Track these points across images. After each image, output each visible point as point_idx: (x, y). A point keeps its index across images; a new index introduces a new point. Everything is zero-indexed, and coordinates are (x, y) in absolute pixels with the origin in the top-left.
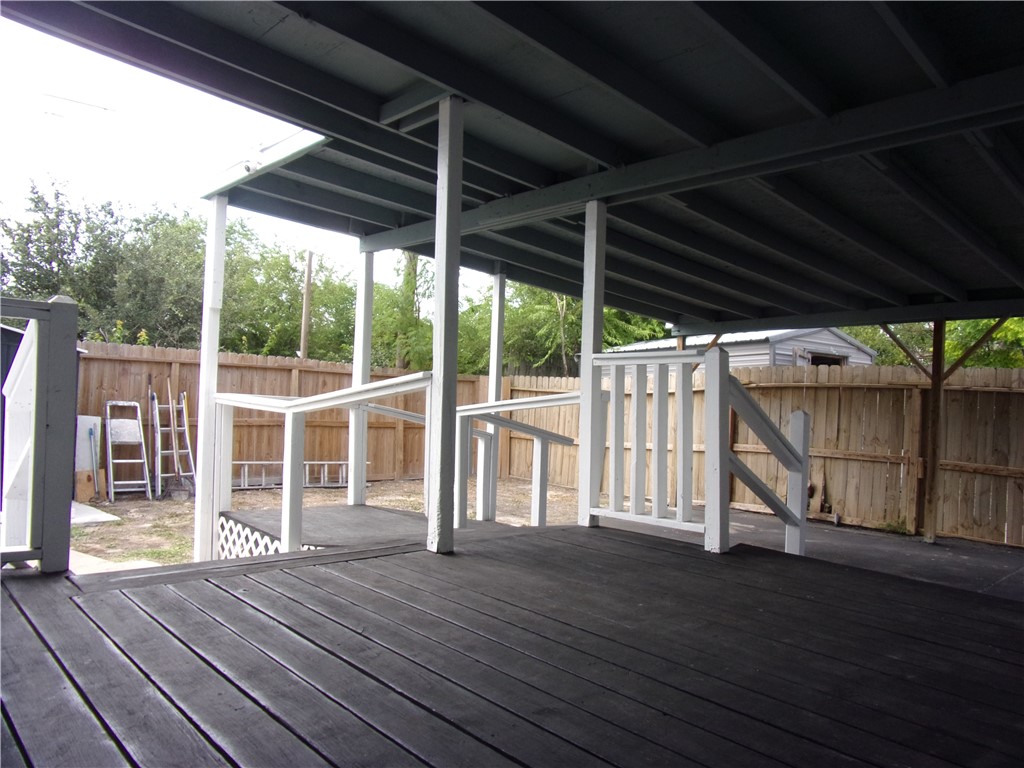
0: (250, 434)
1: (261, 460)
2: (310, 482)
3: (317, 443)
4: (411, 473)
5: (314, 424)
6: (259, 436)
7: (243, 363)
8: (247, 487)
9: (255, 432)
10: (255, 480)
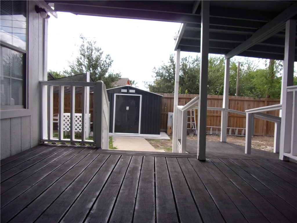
0: (214, 118)
1: (217, 126)
2: (231, 134)
3: (235, 121)
4: (270, 134)
5: (234, 116)
6: (217, 119)
7: (212, 98)
8: (212, 134)
9: (215, 118)
10: (215, 132)
